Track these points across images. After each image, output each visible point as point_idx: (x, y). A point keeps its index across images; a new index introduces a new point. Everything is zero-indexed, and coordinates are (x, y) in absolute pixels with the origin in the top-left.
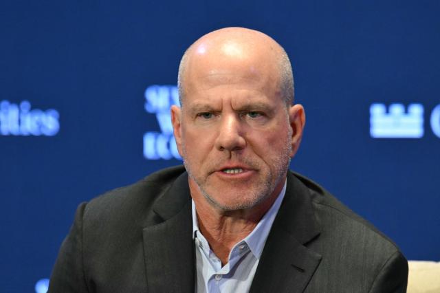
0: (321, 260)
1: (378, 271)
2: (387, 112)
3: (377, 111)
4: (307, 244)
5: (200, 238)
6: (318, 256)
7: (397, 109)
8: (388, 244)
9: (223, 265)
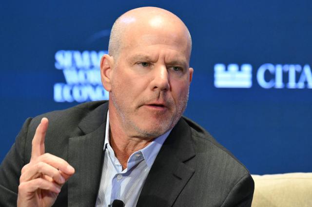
0: (194, 173)
1: (233, 185)
2: (226, 69)
3: (219, 68)
4: (185, 162)
5: (109, 149)
6: (192, 170)
7: (233, 68)
8: (242, 168)
9: (123, 169)
